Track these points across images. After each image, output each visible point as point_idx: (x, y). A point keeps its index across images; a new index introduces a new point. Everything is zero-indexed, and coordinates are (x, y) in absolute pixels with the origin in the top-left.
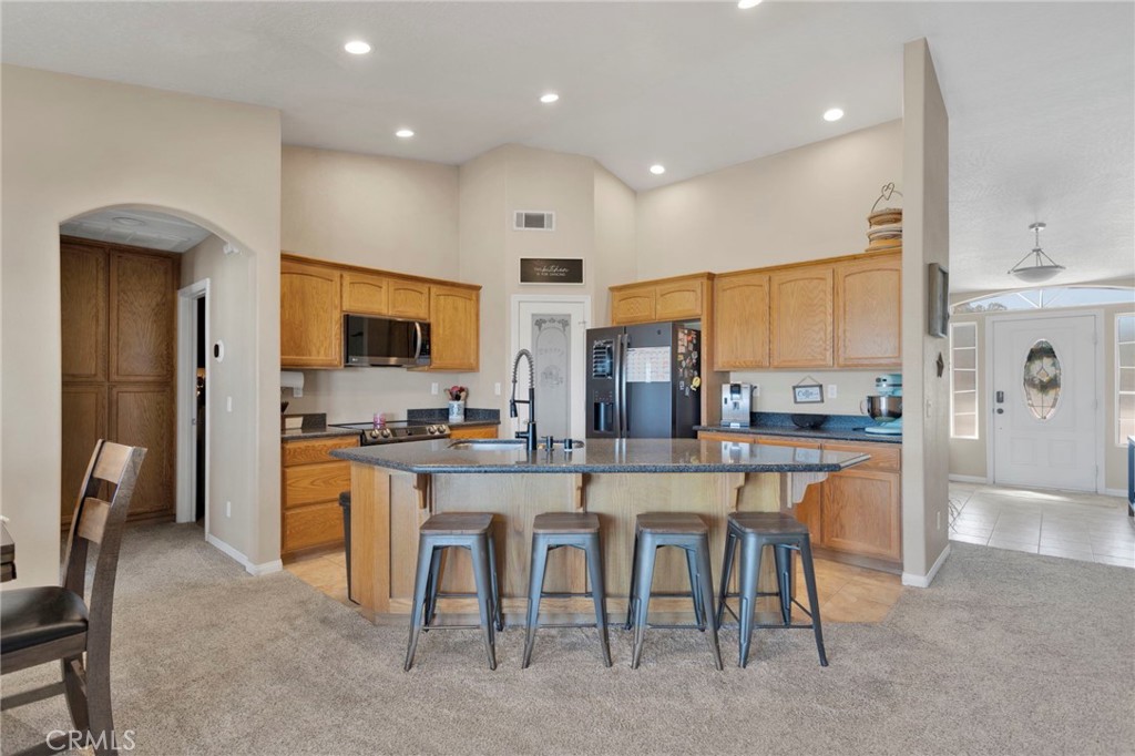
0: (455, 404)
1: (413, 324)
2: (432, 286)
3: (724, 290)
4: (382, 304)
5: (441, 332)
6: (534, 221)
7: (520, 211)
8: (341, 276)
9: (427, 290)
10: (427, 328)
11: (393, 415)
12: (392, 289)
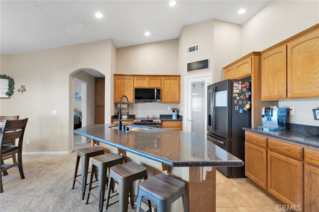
0: (174, 113)
1: (154, 89)
2: (162, 77)
3: (265, 59)
4: (145, 84)
5: (165, 91)
6: (192, 49)
7: (187, 47)
8: (134, 78)
9: (160, 79)
10: (159, 91)
11: (155, 116)
12: (148, 80)
